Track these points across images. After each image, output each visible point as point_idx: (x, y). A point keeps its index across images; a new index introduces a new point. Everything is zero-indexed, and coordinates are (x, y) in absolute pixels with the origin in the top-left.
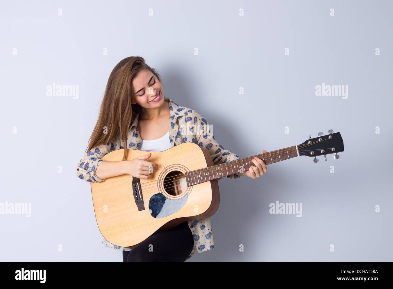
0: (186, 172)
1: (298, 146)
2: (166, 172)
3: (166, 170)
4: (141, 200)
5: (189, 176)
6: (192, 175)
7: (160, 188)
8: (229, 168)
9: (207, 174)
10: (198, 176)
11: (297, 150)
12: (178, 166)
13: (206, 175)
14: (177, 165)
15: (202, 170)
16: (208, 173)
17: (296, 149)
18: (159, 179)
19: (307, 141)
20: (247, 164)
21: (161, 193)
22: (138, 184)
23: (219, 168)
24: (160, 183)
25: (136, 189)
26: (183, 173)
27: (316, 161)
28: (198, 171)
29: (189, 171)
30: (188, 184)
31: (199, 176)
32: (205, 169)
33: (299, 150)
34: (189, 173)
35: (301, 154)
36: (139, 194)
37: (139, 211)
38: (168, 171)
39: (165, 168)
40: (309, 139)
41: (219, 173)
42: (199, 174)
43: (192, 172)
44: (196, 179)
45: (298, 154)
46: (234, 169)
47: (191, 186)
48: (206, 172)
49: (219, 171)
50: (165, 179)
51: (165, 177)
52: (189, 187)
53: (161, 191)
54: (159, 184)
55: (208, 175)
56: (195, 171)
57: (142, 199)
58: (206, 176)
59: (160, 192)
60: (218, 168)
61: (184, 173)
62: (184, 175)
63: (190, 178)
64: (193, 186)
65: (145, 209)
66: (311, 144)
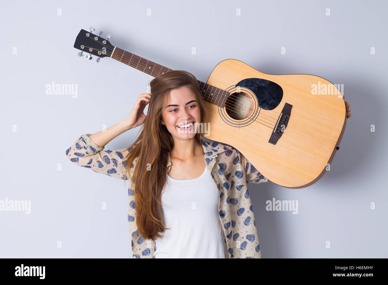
0: (222, 108)
3: (240, 124)
5: (221, 102)
6: (218, 100)
7: (257, 112)
10: (213, 94)
11: (113, 52)
12: (226, 119)
13: (206, 91)
14: (226, 121)
18: (253, 121)
24: (254, 117)
26: (226, 109)
29: (219, 107)
34: (220, 104)
35: (114, 47)
37: (292, 106)
39: (239, 127)
42: (211, 97)
43: (216, 103)
44: (217, 93)
45: (115, 49)
48: (203, 93)
52: (229, 92)
54: (256, 116)
57: (281, 114)
59: (259, 108)
62: (226, 106)
63: (222, 99)
64: (225, 91)
65: (286, 103)
66: (100, 51)
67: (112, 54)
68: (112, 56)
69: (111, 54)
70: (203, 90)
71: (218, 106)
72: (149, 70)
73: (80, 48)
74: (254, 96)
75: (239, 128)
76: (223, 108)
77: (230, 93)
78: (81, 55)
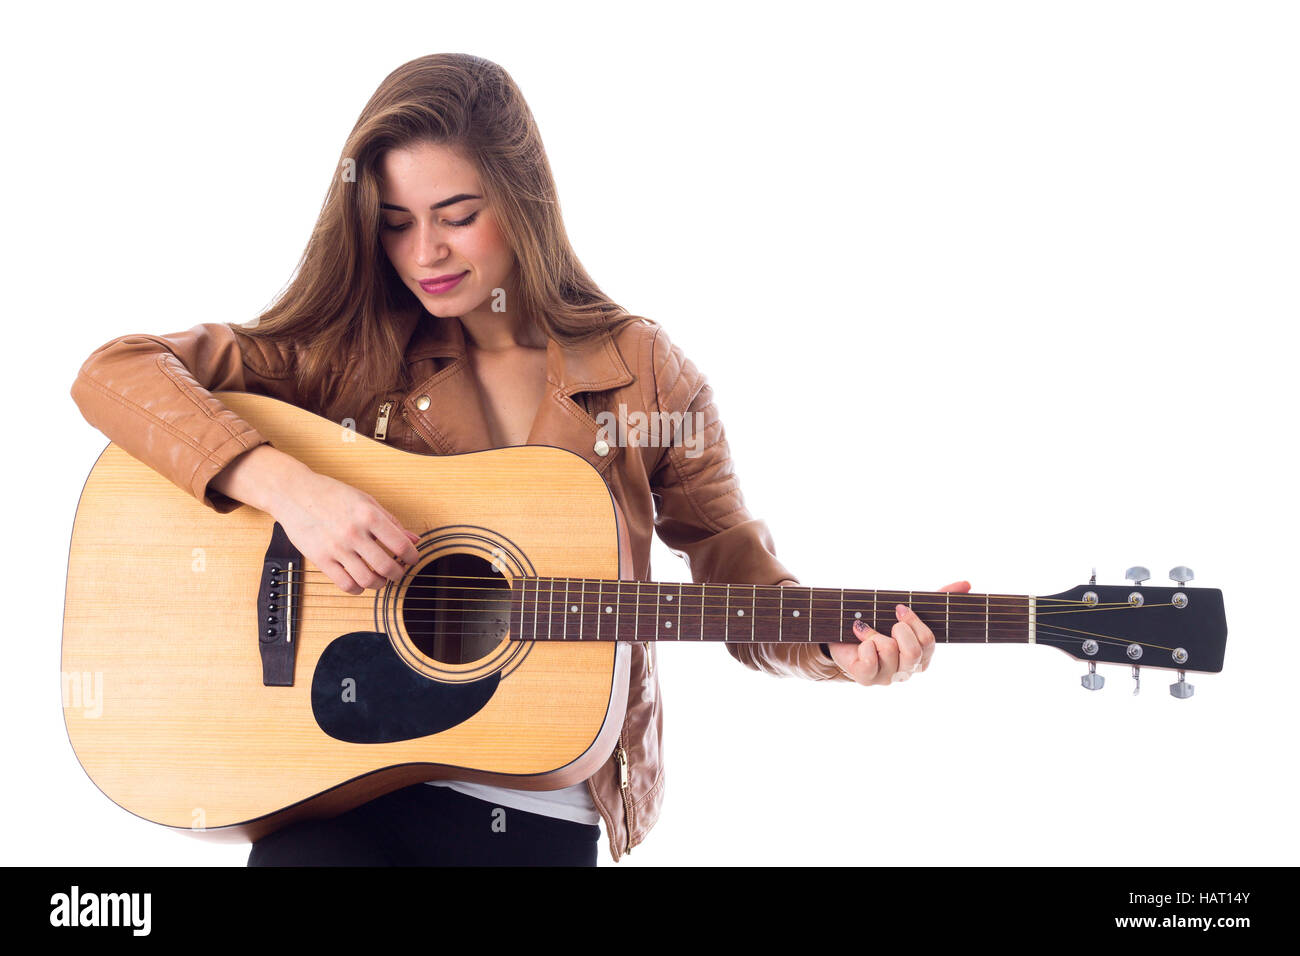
0: (518, 574)
1: (1040, 601)
2: (430, 549)
3: (431, 542)
4: (289, 639)
5: (530, 596)
6: (544, 596)
7: (385, 610)
8: (716, 611)
9: (609, 610)
10: (569, 609)
11: (1032, 619)
13: (603, 609)
15: (592, 585)
16: (614, 607)
17: (1027, 610)
19: (1079, 591)
20: (796, 614)
21: (385, 635)
22: (290, 565)
23: (669, 598)
25: (276, 585)
26: (503, 577)
27: (1090, 682)
28: (575, 584)
29: (531, 575)
30: (515, 628)
31: (574, 609)
32: (609, 586)
33: (1038, 619)
34: (531, 584)
35: (1040, 640)
36: (285, 611)
37: (266, 685)
38: (437, 545)
39: (428, 533)
40: (1087, 583)
41: (663, 621)
42: (574, 599)
43: (545, 583)
44: (558, 618)
45: (1032, 634)
46: (734, 620)
47: (525, 640)
48: (609, 599)
49: (669, 610)
50: (416, 581)
51: (423, 571)
52: (516, 644)
53: (386, 622)
55: (613, 616)
56: (560, 584)
58: (605, 616)
59: (382, 630)
60: (663, 600)
61: (508, 576)
62: (505, 584)
63: (529, 607)
64: (534, 641)
65: (292, 685)
66: (1096, 607)
67: (1032, 611)
68: (1032, 603)
69: (1038, 610)
70: (614, 610)
71: (539, 575)
72: (859, 606)
73: (1189, 592)
74: (417, 665)
75: (430, 529)
76: (514, 577)
77: (513, 639)
78: (1176, 573)
